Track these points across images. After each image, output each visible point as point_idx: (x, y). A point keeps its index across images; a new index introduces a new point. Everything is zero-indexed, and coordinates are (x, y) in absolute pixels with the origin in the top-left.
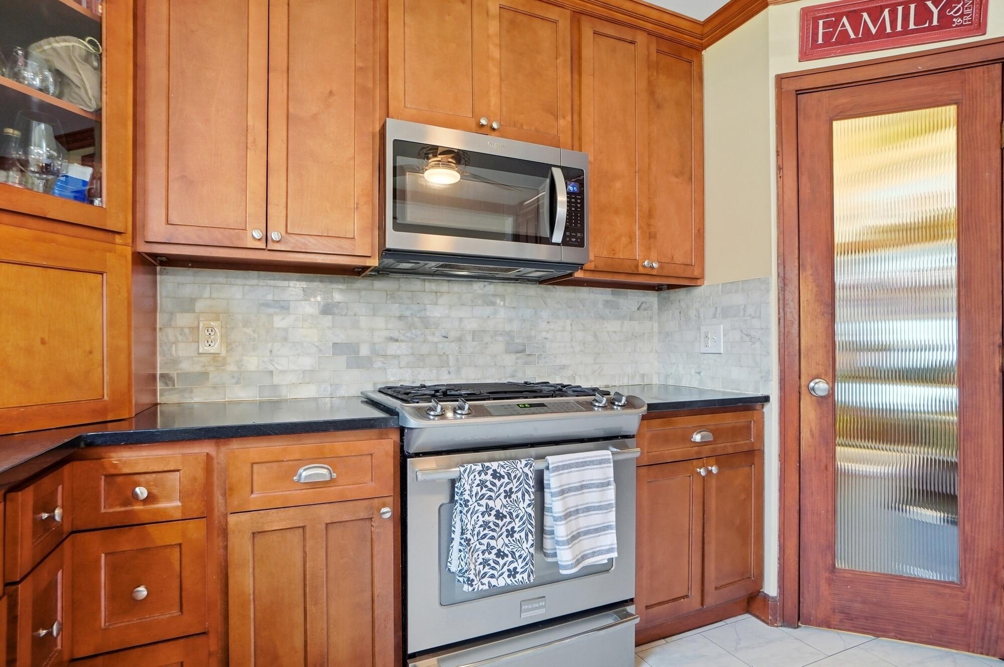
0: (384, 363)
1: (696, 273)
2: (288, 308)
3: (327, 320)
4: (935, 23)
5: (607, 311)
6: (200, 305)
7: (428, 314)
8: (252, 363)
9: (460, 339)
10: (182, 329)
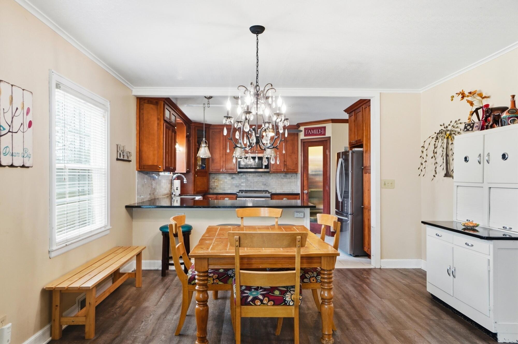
1: (296, 171)
3: (232, 180)
4: (320, 133)
5: (284, 177)
6: (215, 178)
8: (222, 187)
9: (254, 183)
10: (213, 181)
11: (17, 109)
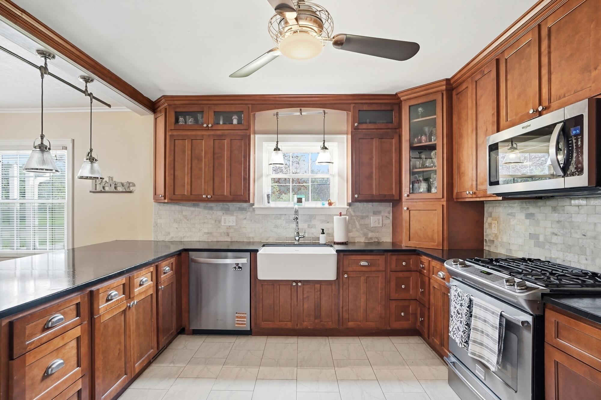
0: (550, 247)
2: (515, 216)
3: (527, 222)
6: (493, 214)
7: (573, 220)
8: (505, 239)
9: (594, 238)
10: (489, 224)
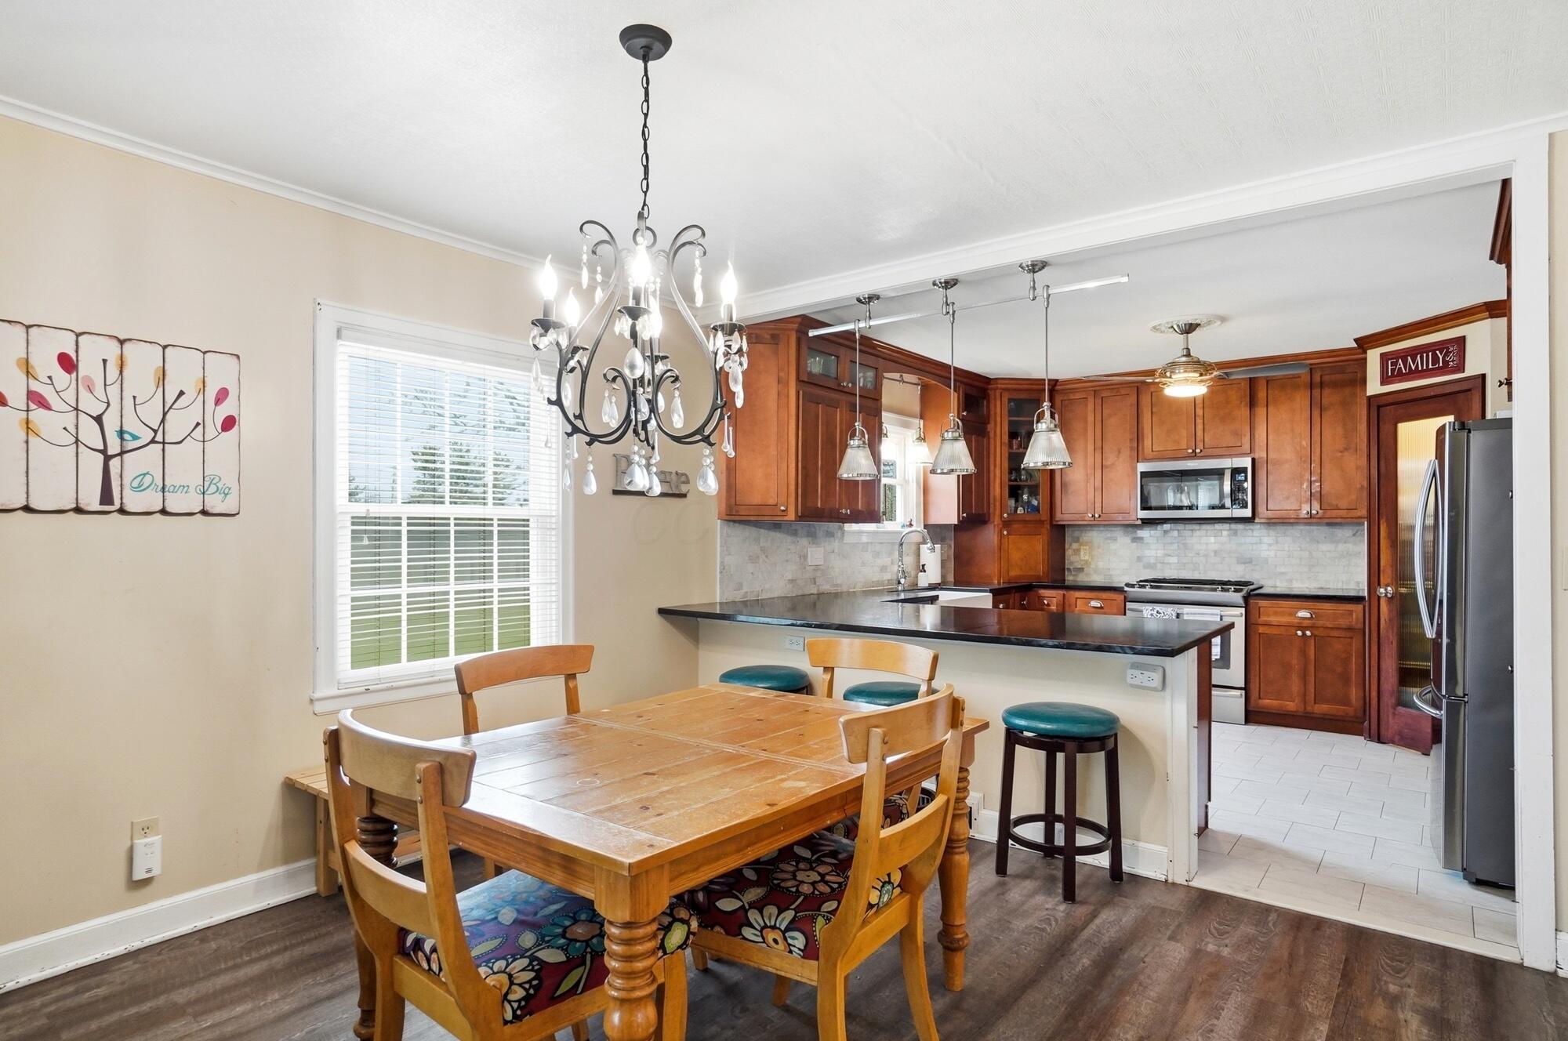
1: (1360, 513)
2: (1116, 540)
3: (1134, 546)
4: (1441, 365)
5: (1324, 538)
6: (1081, 539)
7: (1188, 542)
8: (1101, 565)
10: (1075, 550)
11: (182, 393)
